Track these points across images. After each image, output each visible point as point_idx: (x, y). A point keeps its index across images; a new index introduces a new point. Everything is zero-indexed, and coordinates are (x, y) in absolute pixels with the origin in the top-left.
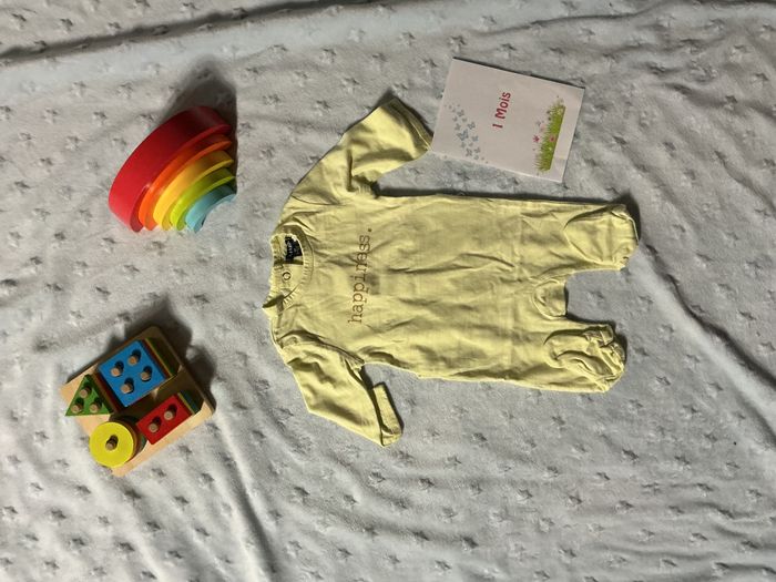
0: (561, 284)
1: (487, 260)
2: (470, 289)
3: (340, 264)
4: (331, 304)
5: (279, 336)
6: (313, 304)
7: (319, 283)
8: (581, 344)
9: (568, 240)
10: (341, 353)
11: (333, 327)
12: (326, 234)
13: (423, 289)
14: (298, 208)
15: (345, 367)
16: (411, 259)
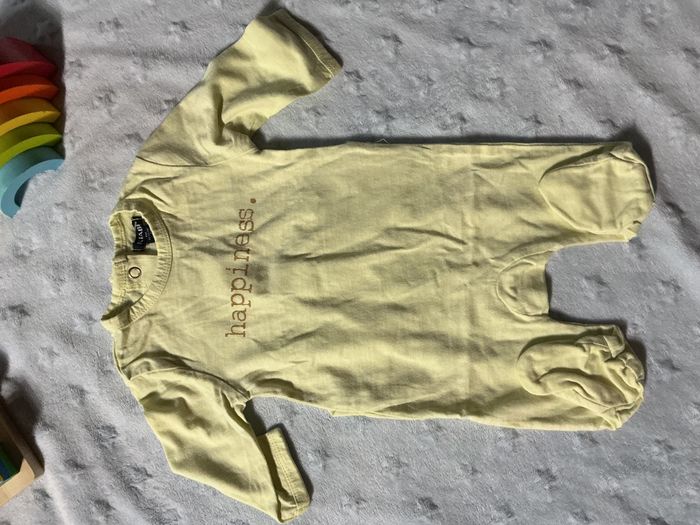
0: (538, 266)
1: (426, 236)
2: (401, 280)
3: (211, 251)
4: (201, 311)
5: (127, 361)
6: (175, 313)
7: (181, 281)
8: (575, 357)
9: (546, 199)
10: (215, 383)
11: (204, 344)
12: (190, 209)
13: (332, 283)
14: (148, 174)
15: (222, 403)
16: (313, 239)
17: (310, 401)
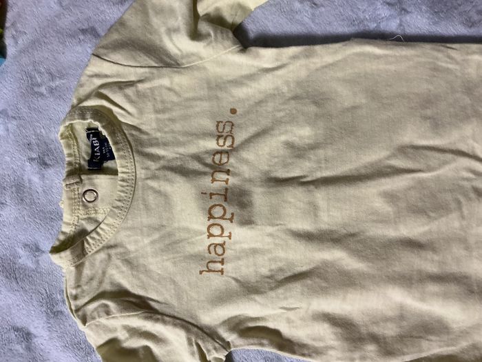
1: (449, 156)
2: (418, 211)
3: (183, 172)
4: (170, 243)
5: (80, 302)
6: (139, 244)
7: (147, 208)
10: (188, 330)
11: (174, 282)
12: (158, 120)
13: (331, 213)
14: (106, 76)
15: (197, 356)
16: (309, 159)
17: (303, 355)
